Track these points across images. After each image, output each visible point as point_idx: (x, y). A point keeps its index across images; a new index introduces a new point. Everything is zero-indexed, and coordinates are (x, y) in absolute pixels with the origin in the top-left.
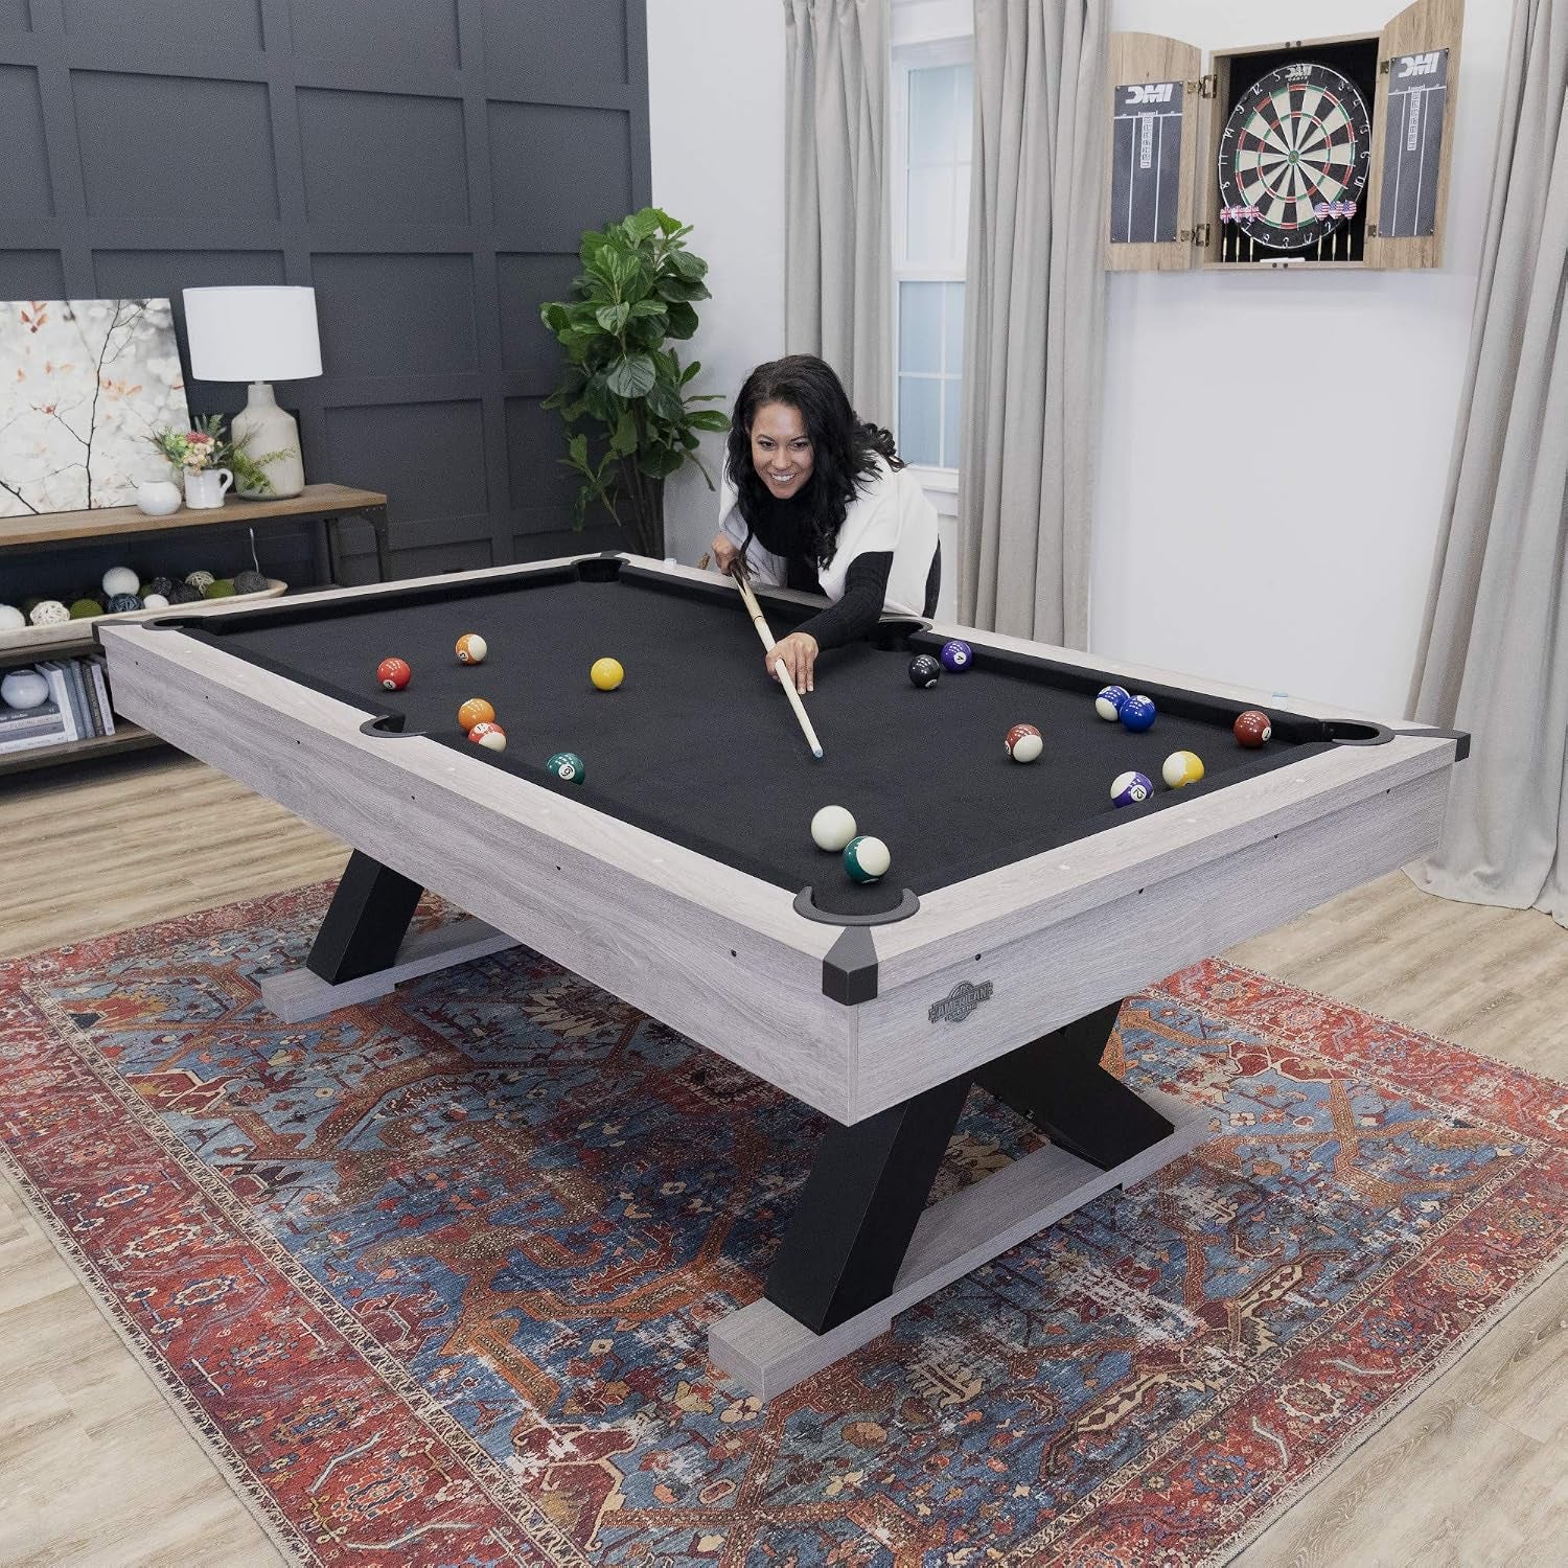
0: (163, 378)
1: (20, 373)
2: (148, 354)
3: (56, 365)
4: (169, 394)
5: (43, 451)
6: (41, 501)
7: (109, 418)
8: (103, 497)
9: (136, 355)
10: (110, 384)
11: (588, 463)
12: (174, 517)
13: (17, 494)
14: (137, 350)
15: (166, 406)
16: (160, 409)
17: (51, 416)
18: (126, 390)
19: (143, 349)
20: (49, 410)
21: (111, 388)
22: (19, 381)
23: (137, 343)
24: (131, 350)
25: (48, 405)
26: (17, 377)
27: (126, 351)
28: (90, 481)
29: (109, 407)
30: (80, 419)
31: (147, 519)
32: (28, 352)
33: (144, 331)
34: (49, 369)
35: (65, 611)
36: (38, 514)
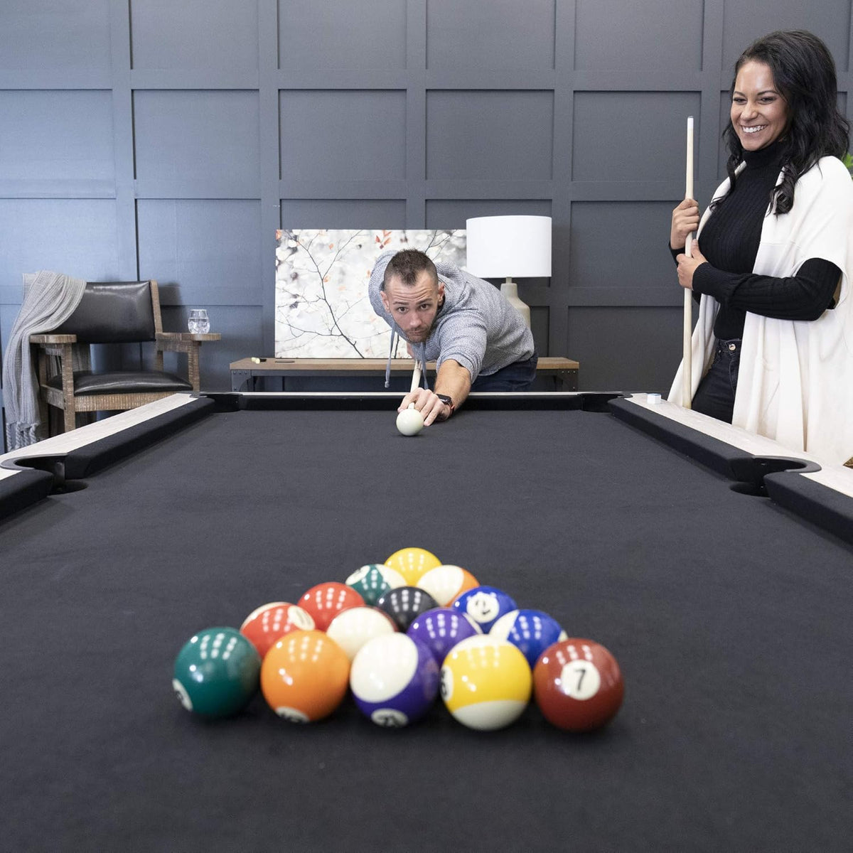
5: (374, 320)
6: (367, 351)
8: (403, 352)
13: (354, 345)
26: (365, 274)
33: (449, 249)
36: (364, 359)
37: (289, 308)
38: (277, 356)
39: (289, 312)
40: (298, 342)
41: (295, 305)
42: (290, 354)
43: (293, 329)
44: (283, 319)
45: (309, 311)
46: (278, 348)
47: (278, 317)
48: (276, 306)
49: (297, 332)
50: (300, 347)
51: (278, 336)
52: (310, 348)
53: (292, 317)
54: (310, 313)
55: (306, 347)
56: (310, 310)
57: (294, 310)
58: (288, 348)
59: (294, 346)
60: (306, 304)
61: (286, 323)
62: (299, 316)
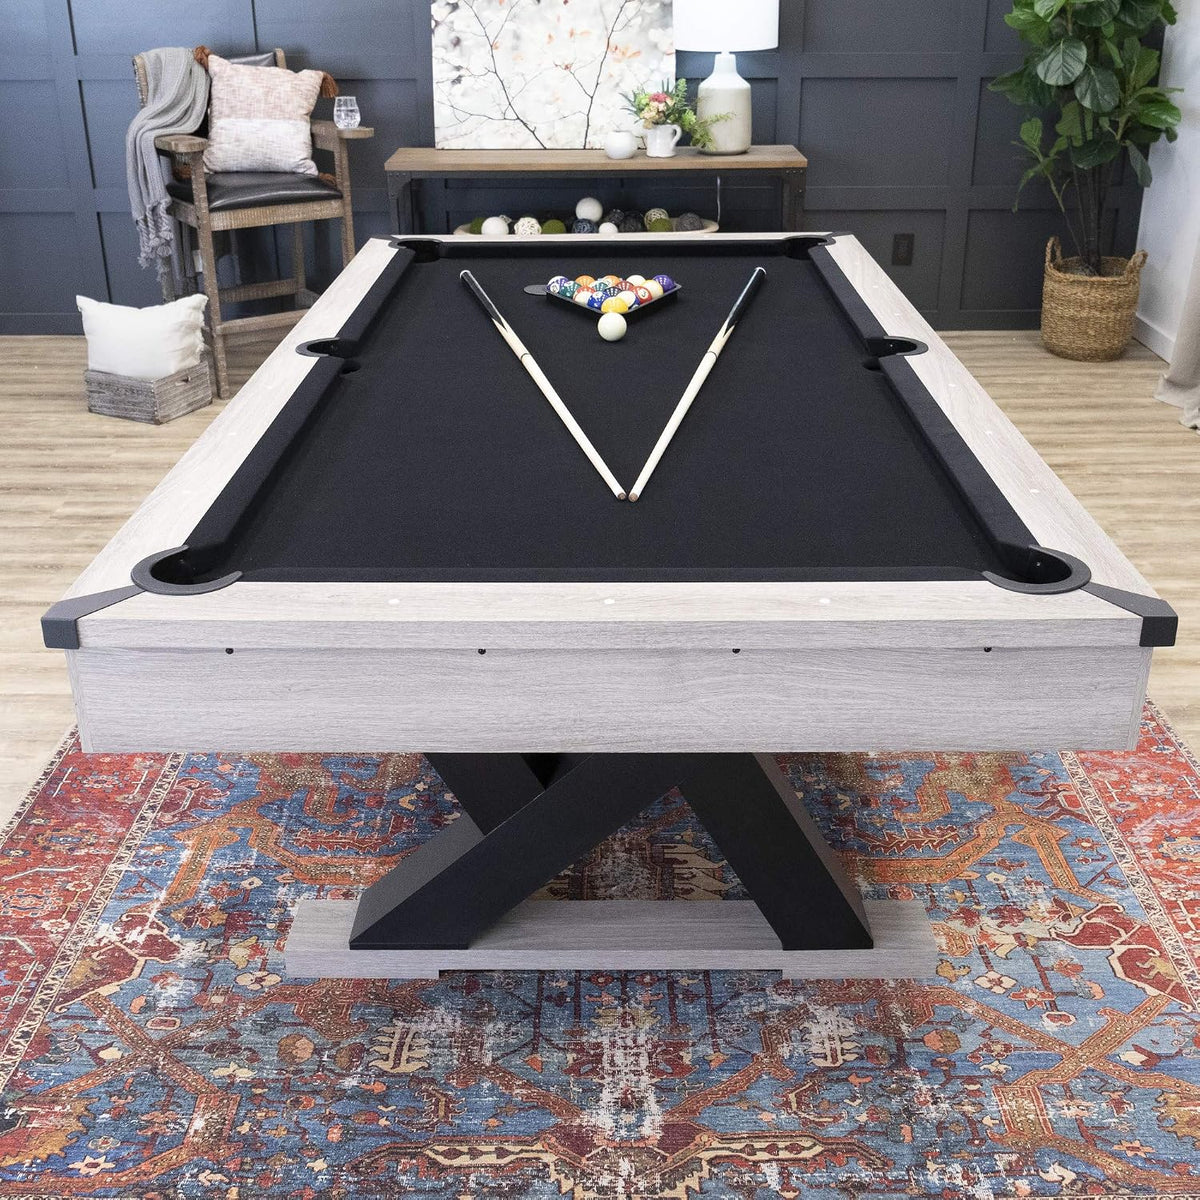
0: (659, 45)
1: (550, 37)
2: (651, 25)
3: (578, 31)
4: (662, 59)
5: (557, 99)
6: (550, 139)
7: (611, 76)
8: (595, 141)
9: (640, 26)
10: (616, 48)
11: (1040, 147)
12: (627, 161)
13: (533, 132)
14: (643, 20)
15: (658, 69)
16: (652, 71)
17: (567, 72)
18: (628, 54)
19: (648, 20)
20: (567, 67)
21: (617, 51)
22: (549, 43)
23: (643, 15)
24: (639, 20)
25: (566, 63)
26: (546, 39)
27: (633, 22)
28: (588, 125)
29: (613, 67)
30: (588, 75)
31: (608, 161)
32: (559, 19)
33: (651, 5)
34: (572, 34)
35: (537, 226)
36: (545, 149)
37: (450, 84)
38: (438, 146)
39: (451, 89)
40: (463, 128)
41: (458, 80)
42: (454, 144)
43: (455, 110)
44: (444, 99)
45: (476, 89)
46: (439, 136)
47: (437, 96)
48: (434, 82)
49: (462, 116)
50: (466, 134)
52: (479, 136)
53: (455, 96)
54: (477, 91)
55: (474, 135)
56: (476, 87)
57: (457, 86)
58: (451, 136)
59: (458, 133)
60: (472, 78)
61: (448, 103)
62: (463, 95)
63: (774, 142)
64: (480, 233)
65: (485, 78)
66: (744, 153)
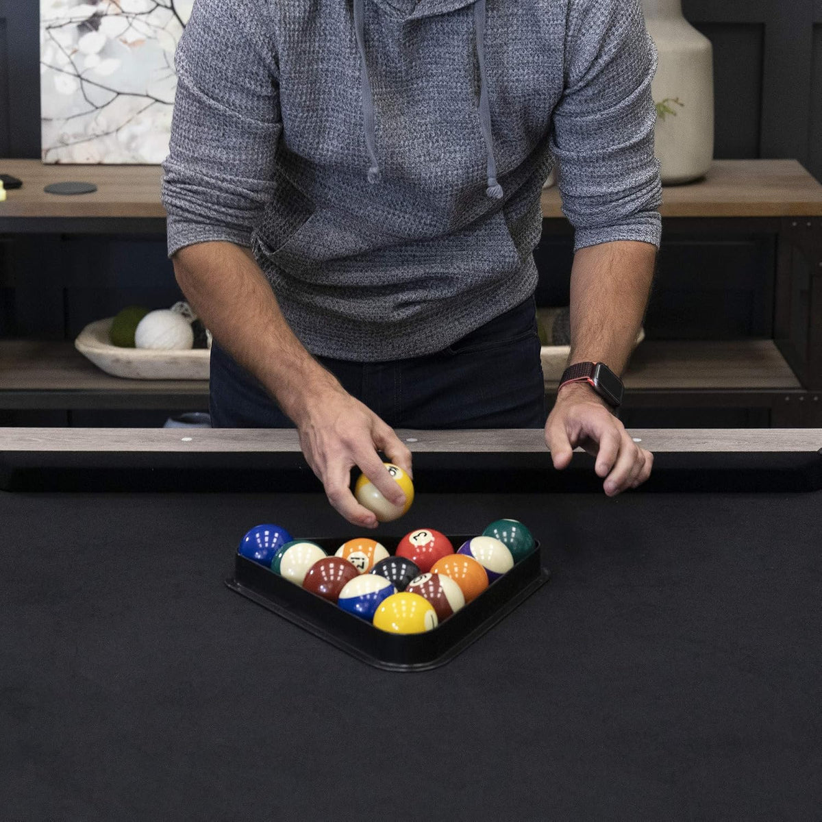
37: (76, 31)
38: (50, 157)
39: (76, 41)
40: (102, 120)
41: (92, 23)
42: (83, 153)
43: (85, 83)
44: (62, 60)
45: (130, 40)
46: (49, 136)
47: (47, 56)
48: (43, 25)
49: (98, 96)
50: (107, 134)
51: (48, 106)
52: (133, 138)
53: (85, 55)
54: (133, 44)
55: (123, 136)
56: (131, 36)
57: (91, 36)
58: (75, 136)
59: (90, 132)
60: (122, 21)
61: (70, 69)
62: (104, 53)
63: (757, 153)
64: (131, 344)
65: (152, 19)
66: (697, 180)
